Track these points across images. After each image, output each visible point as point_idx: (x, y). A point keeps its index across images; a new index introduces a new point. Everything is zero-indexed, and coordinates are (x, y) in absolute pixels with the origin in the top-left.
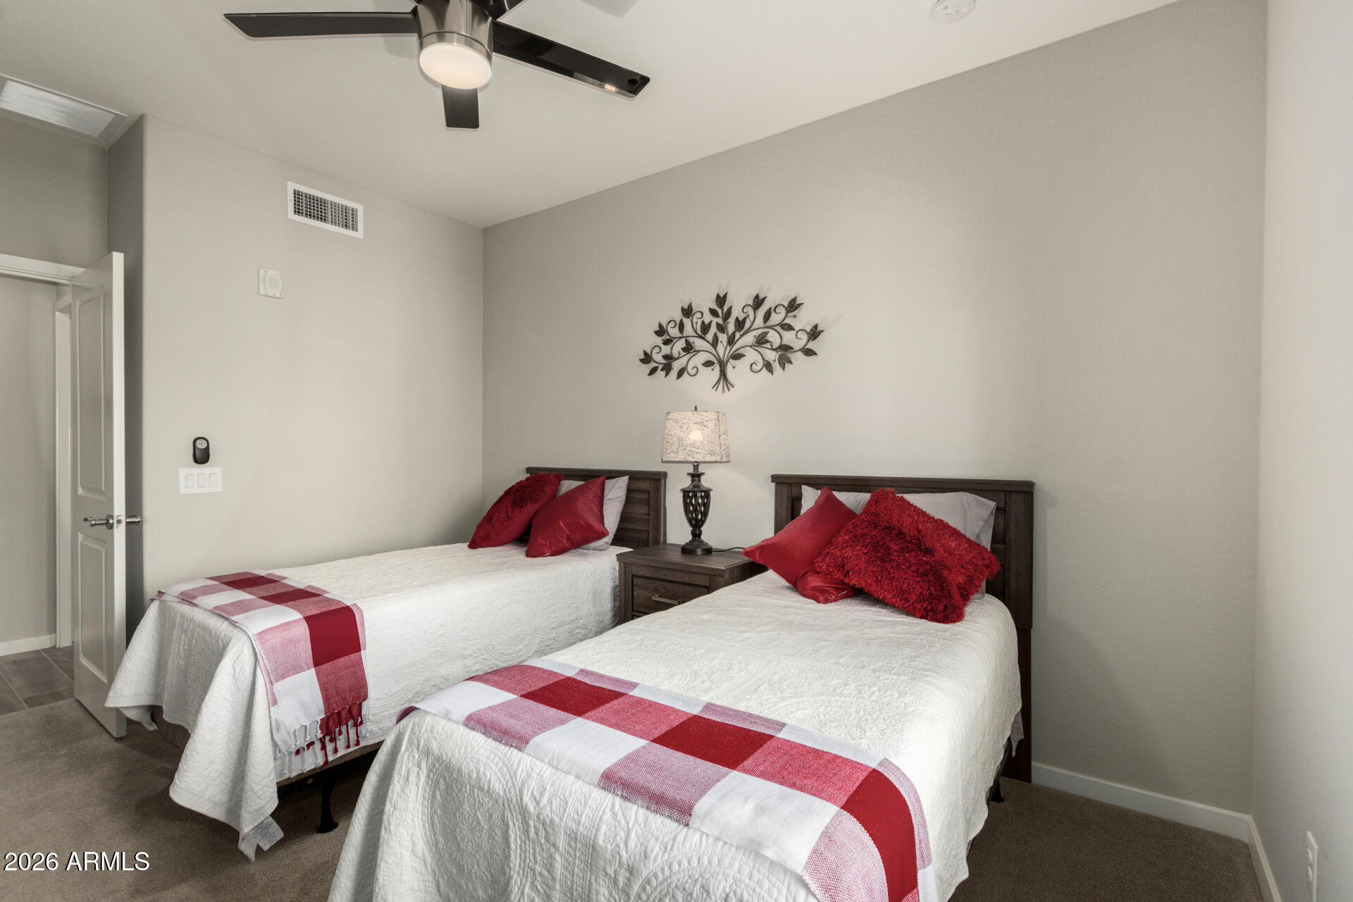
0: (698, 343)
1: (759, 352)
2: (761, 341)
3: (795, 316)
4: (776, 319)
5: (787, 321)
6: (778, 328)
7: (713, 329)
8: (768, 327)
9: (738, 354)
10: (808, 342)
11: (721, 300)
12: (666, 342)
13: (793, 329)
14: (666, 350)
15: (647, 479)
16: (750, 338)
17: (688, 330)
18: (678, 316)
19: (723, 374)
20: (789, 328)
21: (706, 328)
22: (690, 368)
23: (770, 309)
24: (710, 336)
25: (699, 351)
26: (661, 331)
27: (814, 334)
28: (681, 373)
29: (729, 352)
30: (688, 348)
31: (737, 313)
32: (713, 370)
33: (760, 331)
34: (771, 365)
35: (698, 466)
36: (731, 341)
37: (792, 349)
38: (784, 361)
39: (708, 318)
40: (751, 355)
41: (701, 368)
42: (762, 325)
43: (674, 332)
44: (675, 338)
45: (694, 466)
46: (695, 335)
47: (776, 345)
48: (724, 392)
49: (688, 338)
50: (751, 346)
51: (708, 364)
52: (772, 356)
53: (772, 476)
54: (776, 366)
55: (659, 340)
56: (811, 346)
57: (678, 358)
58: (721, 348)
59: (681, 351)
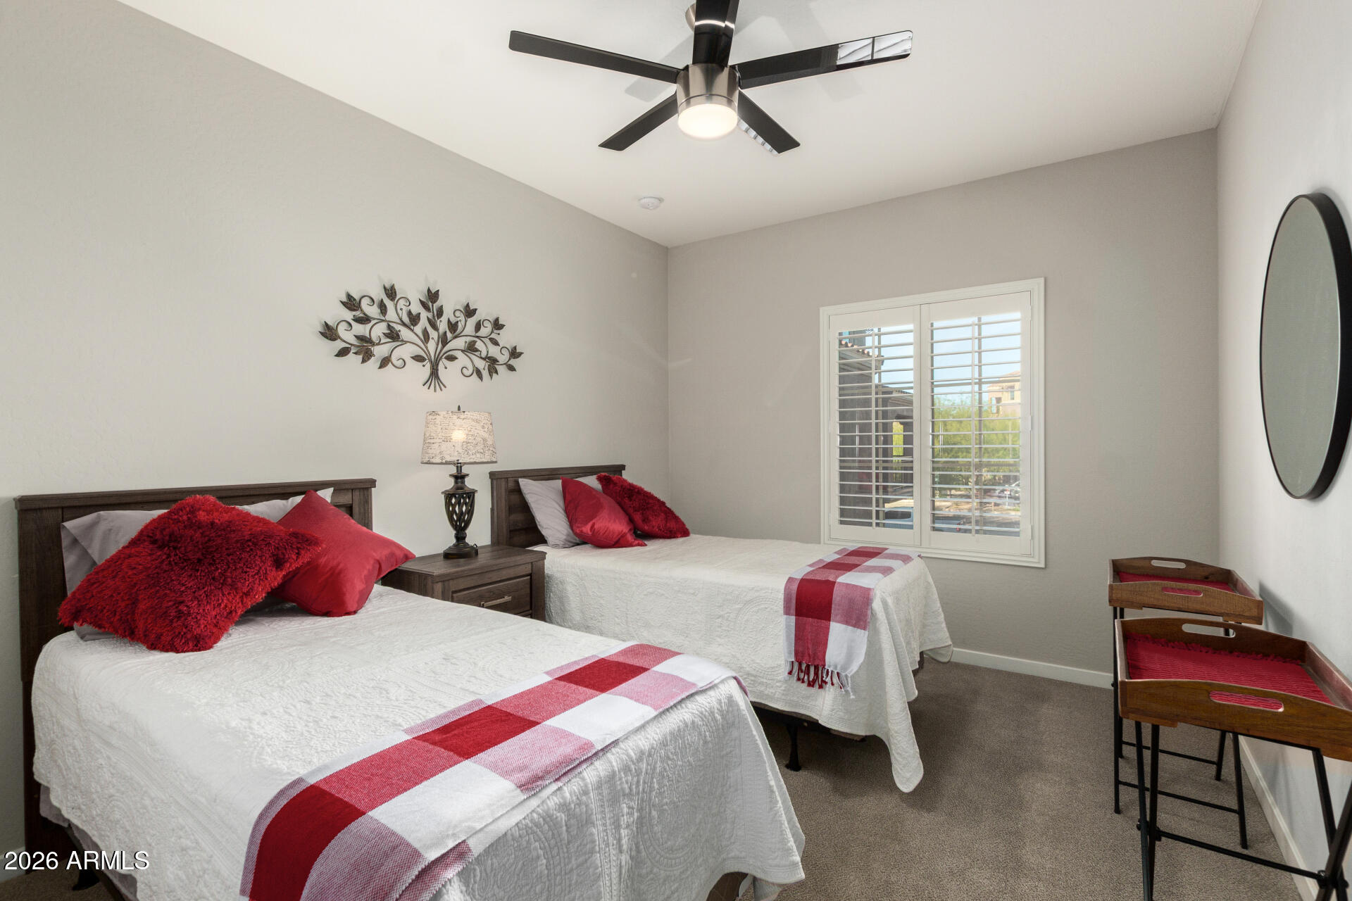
0: (405, 333)
1: (470, 358)
2: (471, 348)
3: (499, 334)
4: (484, 331)
5: (493, 336)
6: (487, 341)
7: (424, 322)
8: (477, 337)
9: (452, 355)
10: (510, 359)
11: (433, 296)
12: (359, 320)
13: (499, 345)
14: (360, 329)
15: (347, 489)
16: (460, 343)
17: (391, 315)
18: (379, 294)
19: (434, 374)
20: (495, 343)
21: (414, 319)
22: (394, 358)
23: (480, 321)
24: (418, 329)
25: (406, 342)
26: (351, 303)
27: (515, 354)
28: (385, 362)
29: (441, 351)
30: (393, 336)
31: (448, 314)
32: (424, 366)
33: (469, 339)
34: (481, 372)
35: (461, 467)
36: (444, 341)
37: (498, 362)
38: (493, 371)
39: (416, 308)
40: (463, 359)
41: (410, 362)
42: (473, 334)
43: (373, 311)
44: (374, 319)
45: (457, 467)
46: (399, 321)
47: (484, 355)
48: (435, 391)
49: (391, 324)
50: (462, 351)
51: (418, 358)
52: (481, 364)
53: (490, 473)
54: (485, 373)
55: (349, 315)
56: (512, 362)
57: (378, 344)
58: (432, 346)
59: (382, 335)
